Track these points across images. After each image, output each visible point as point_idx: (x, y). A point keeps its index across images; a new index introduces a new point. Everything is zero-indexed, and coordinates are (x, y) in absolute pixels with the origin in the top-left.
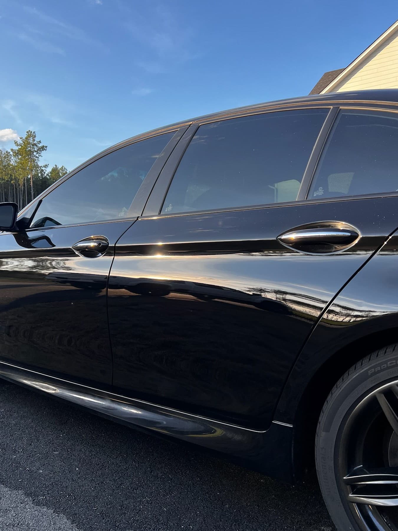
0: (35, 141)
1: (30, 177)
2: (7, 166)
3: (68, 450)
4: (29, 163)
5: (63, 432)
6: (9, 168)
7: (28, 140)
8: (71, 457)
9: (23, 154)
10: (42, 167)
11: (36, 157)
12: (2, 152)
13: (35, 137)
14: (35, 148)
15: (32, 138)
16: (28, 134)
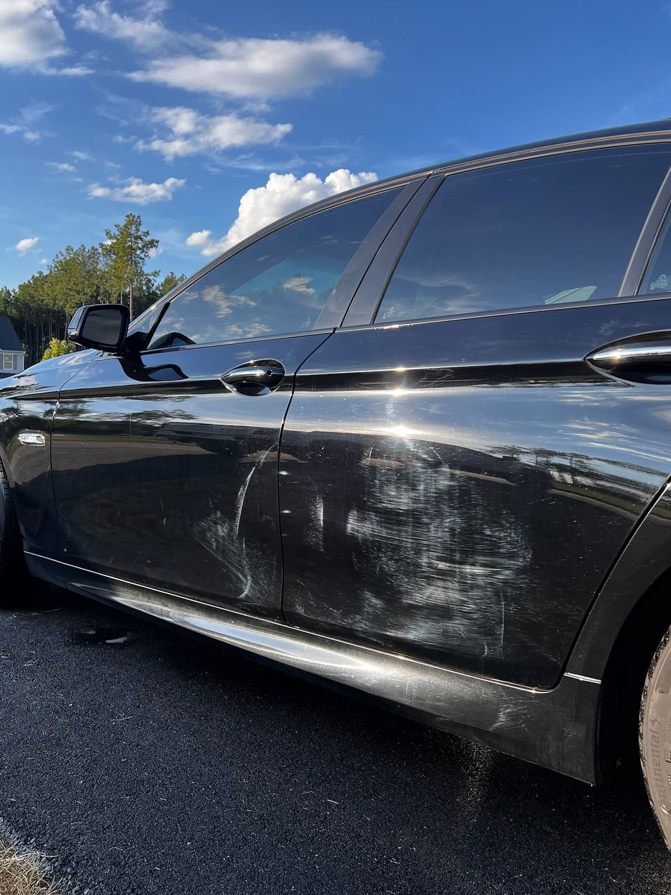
0: (139, 231)
1: (129, 291)
2: (91, 272)
3: (200, 719)
4: (129, 267)
5: (191, 690)
6: (95, 275)
7: (129, 229)
8: (206, 729)
9: (119, 253)
10: (148, 275)
11: (141, 258)
12: (85, 248)
13: (140, 224)
14: (138, 243)
15: (134, 226)
16: (128, 220)
